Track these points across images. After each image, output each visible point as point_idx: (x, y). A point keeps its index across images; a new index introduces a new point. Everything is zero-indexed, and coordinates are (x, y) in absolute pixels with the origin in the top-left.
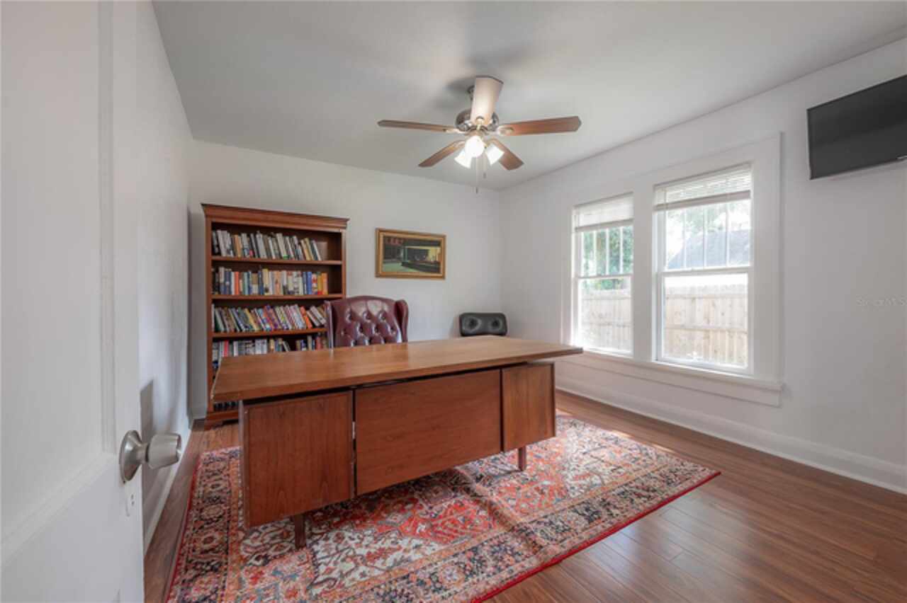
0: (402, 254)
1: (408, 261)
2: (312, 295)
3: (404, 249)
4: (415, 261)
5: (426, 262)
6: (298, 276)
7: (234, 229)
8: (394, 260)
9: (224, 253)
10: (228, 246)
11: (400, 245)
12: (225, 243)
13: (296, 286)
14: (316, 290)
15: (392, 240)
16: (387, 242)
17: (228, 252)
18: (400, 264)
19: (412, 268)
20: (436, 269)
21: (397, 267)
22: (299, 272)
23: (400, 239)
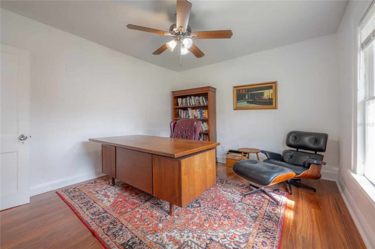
0: (247, 97)
1: (251, 100)
2: (203, 118)
3: (248, 94)
4: (255, 100)
5: (263, 100)
6: (198, 111)
7: (182, 97)
8: (243, 100)
9: (180, 105)
10: (181, 103)
11: (245, 92)
12: (180, 102)
13: (198, 115)
14: (204, 117)
15: (241, 91)
16: (238, 92)
17: (181, 105)
18: (246, 102)
19: (254, 104)
20: (270, 103)
21: (244, 104)
22: (199, 110)
23: (245, 89)
